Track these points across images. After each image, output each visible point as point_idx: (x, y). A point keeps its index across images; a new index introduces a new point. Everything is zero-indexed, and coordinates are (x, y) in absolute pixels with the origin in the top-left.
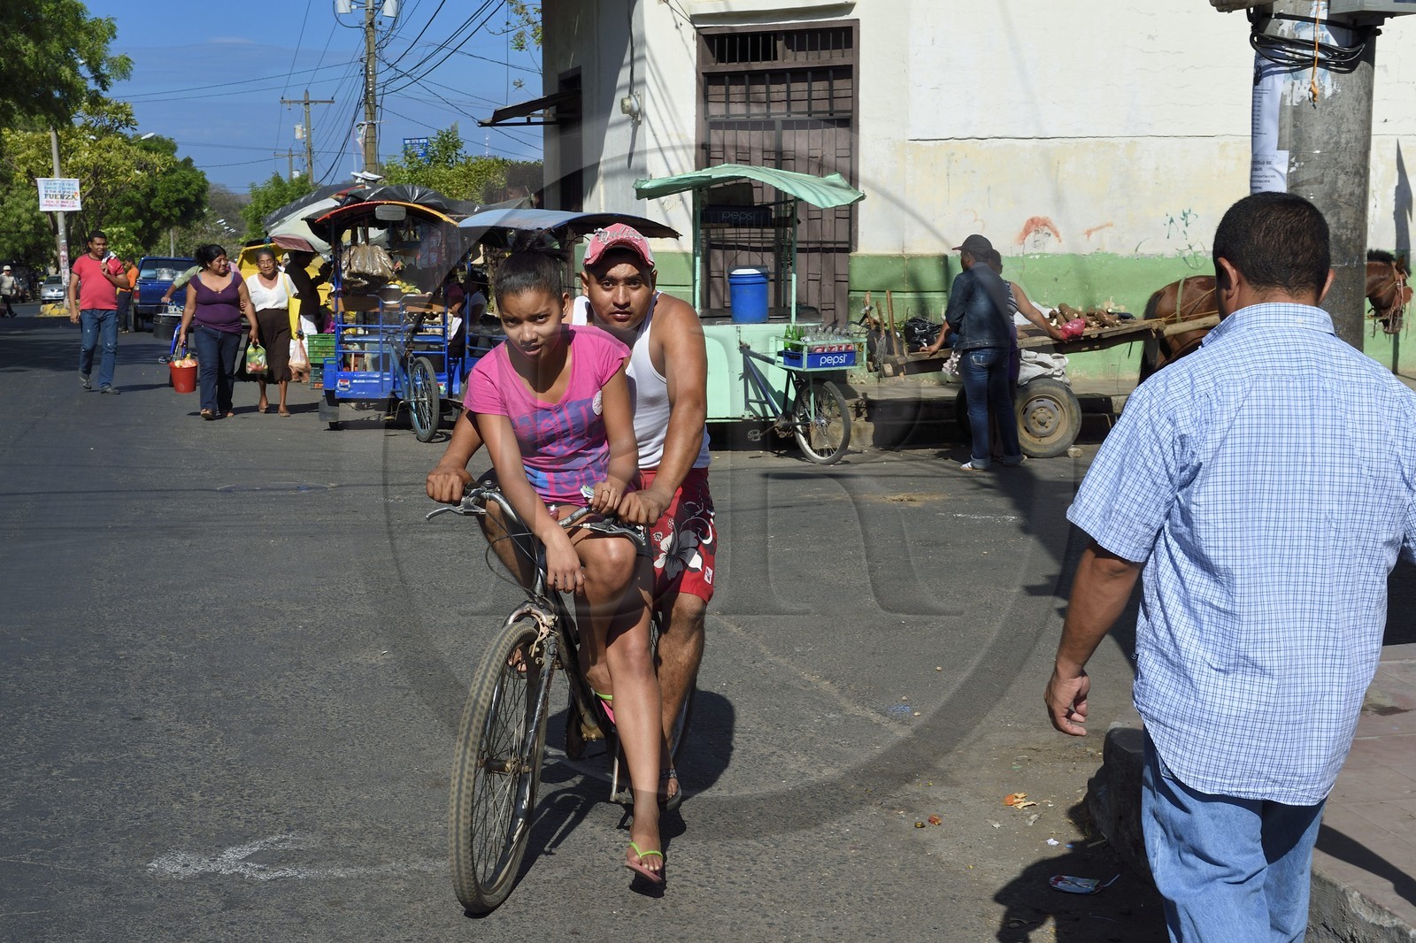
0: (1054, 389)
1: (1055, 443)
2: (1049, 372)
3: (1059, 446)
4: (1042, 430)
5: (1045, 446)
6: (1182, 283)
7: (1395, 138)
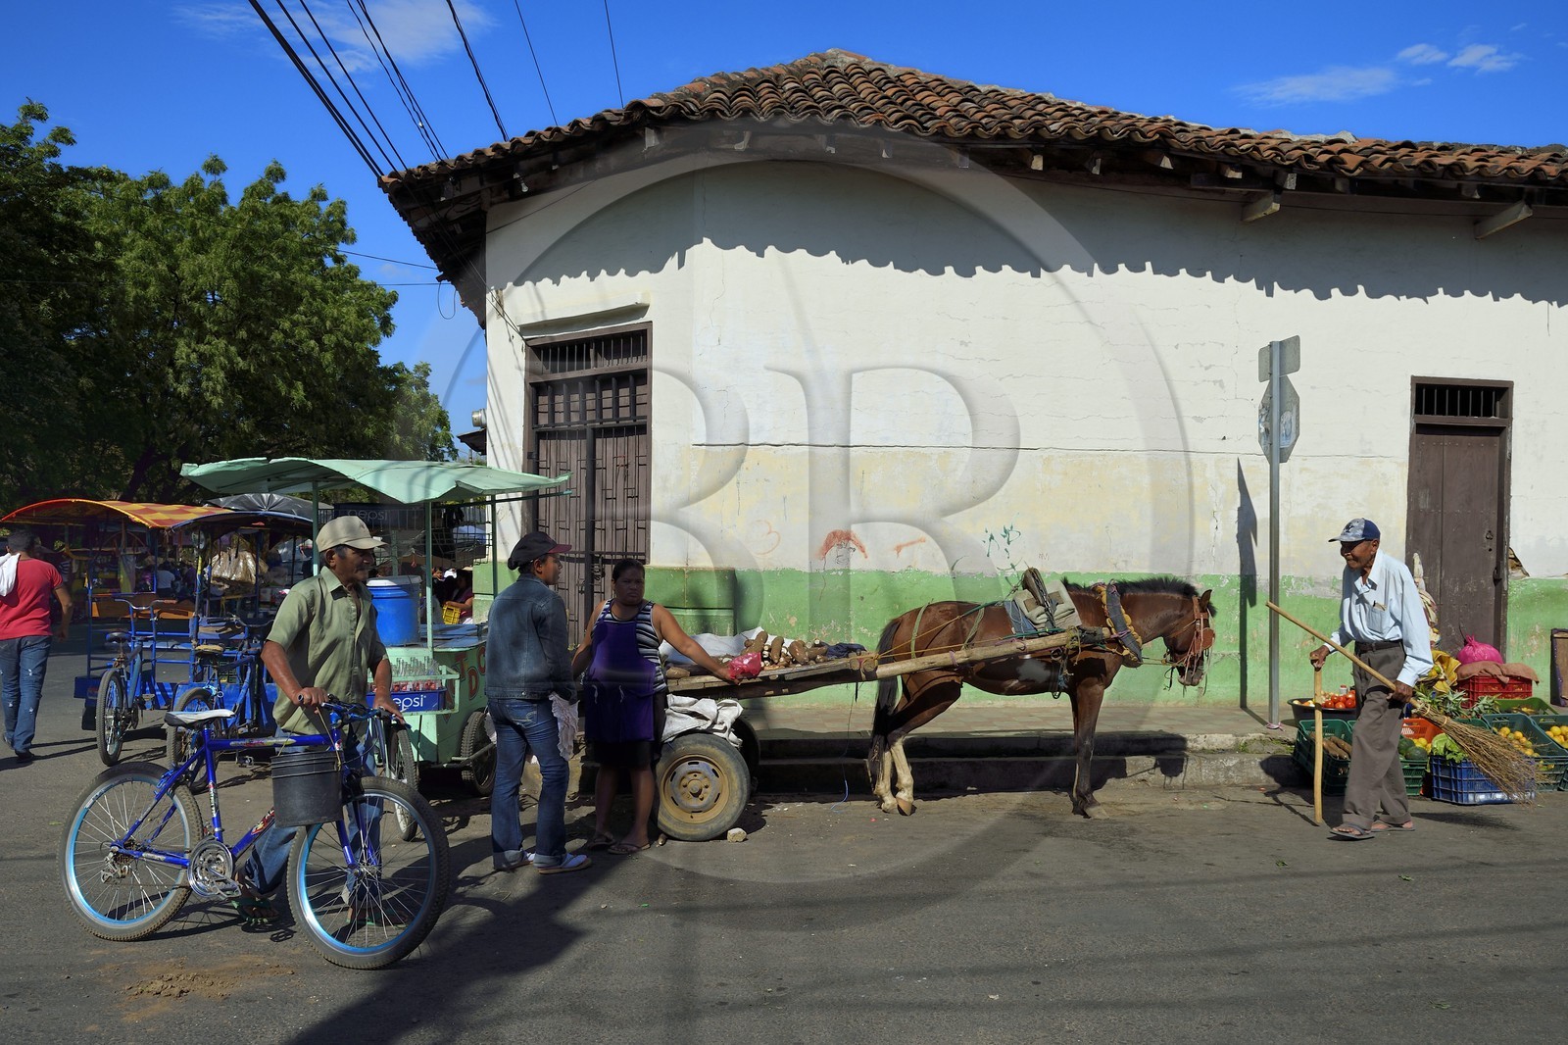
0: (709, 749)
1: (711, 821)
2: (704, 725)
3: (714, 826)
4: (695, 803)
5: (696, 826)
6: (922, 610)
7: (1236, 456)
